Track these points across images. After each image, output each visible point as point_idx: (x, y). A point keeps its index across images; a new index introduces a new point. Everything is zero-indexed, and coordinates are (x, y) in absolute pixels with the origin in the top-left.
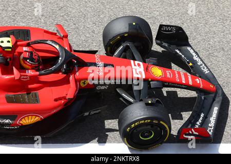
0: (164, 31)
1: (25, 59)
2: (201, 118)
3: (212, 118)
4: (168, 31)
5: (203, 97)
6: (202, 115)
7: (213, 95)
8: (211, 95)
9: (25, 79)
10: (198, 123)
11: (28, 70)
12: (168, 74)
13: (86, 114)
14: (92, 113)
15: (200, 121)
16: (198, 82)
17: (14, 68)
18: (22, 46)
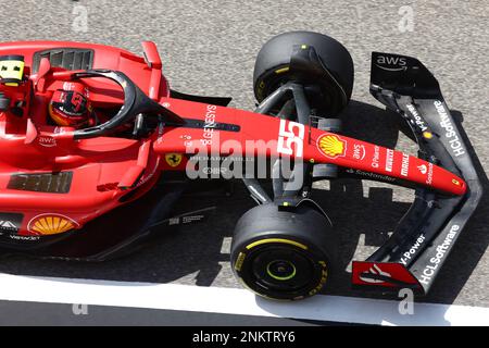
0: (383, 65)
1: (57, 105)
2: (417, 246)
3: (442, 247)
4: (392, 66)
5: (430, 204)
6: (421, 239)
7: (456, 201)
8: (452, 200)
9: (48, 143)
10: (407, 255)
11: (60, 126)
12: (357, 151)
13: (174, 221)
14: (187, 220)
15: (413, 251)
16: (424, 172)
17: (29, 120)
18: (63, 79)
